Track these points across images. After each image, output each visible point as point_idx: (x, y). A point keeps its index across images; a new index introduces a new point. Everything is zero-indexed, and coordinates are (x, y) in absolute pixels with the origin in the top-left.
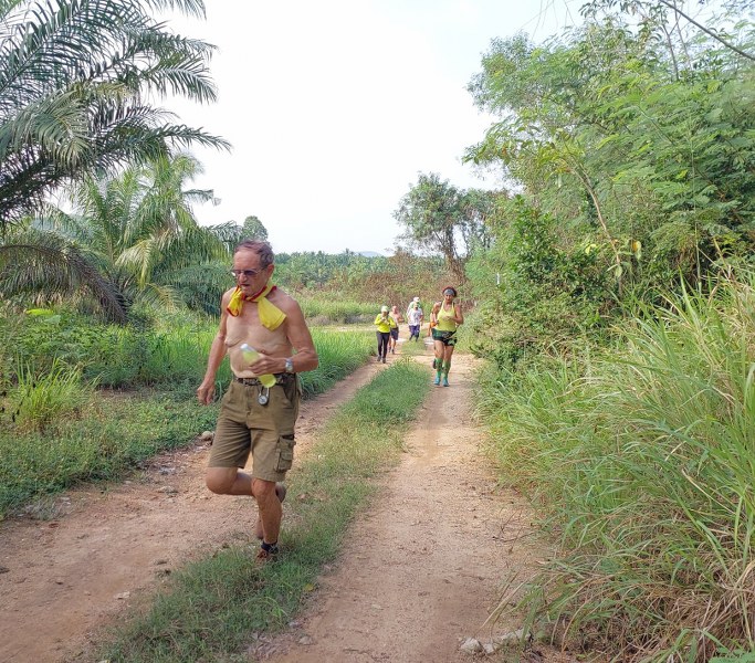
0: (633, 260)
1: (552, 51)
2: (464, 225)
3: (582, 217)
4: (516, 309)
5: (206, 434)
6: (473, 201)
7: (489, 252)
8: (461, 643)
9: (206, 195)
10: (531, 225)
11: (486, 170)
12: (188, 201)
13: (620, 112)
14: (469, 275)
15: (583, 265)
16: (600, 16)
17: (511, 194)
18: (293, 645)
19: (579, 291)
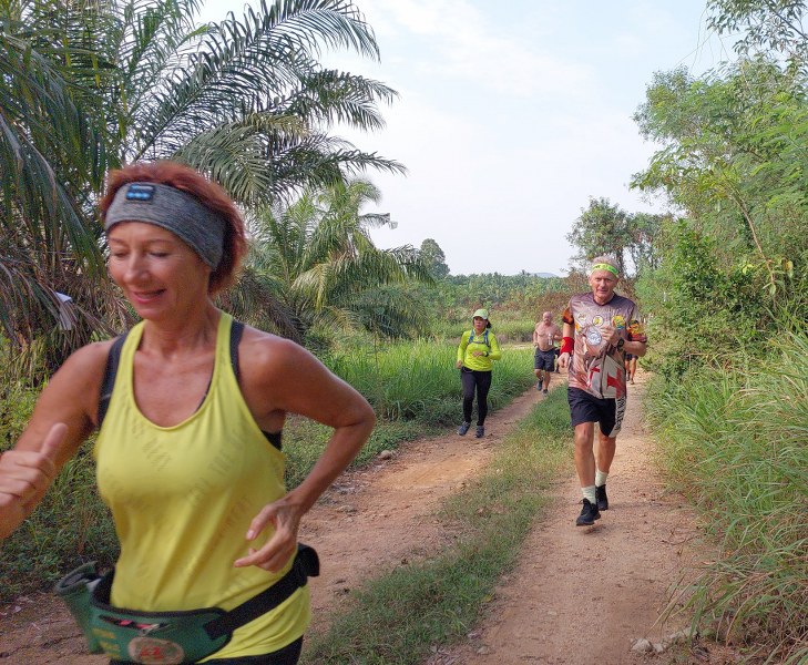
0: (786, 279)
1: (709, 83)
2: (633, 247)
3: (738, 240)
4: (681, 325)
5: (385, 453)
6: (641, 224)
7: (656, 272)
8: (633, 644)
9: (383, 219)
10: (693, 247)
11: (652, 195)
12: (363, 225)
13: (772, 141)
14: (638, 293)
15: (741, 284)
16: (752, 52)
17: (676, 218)
18: (471, 655)
19: (737, 308)
